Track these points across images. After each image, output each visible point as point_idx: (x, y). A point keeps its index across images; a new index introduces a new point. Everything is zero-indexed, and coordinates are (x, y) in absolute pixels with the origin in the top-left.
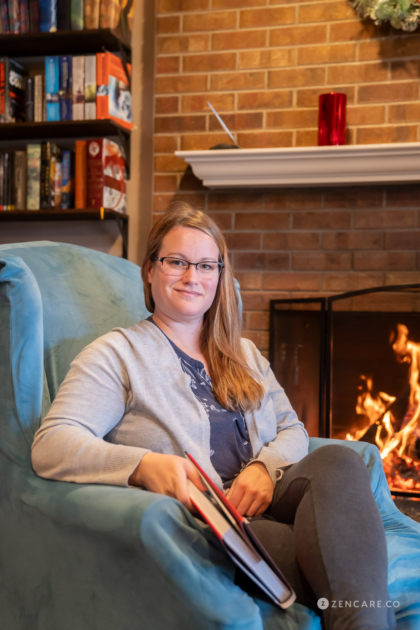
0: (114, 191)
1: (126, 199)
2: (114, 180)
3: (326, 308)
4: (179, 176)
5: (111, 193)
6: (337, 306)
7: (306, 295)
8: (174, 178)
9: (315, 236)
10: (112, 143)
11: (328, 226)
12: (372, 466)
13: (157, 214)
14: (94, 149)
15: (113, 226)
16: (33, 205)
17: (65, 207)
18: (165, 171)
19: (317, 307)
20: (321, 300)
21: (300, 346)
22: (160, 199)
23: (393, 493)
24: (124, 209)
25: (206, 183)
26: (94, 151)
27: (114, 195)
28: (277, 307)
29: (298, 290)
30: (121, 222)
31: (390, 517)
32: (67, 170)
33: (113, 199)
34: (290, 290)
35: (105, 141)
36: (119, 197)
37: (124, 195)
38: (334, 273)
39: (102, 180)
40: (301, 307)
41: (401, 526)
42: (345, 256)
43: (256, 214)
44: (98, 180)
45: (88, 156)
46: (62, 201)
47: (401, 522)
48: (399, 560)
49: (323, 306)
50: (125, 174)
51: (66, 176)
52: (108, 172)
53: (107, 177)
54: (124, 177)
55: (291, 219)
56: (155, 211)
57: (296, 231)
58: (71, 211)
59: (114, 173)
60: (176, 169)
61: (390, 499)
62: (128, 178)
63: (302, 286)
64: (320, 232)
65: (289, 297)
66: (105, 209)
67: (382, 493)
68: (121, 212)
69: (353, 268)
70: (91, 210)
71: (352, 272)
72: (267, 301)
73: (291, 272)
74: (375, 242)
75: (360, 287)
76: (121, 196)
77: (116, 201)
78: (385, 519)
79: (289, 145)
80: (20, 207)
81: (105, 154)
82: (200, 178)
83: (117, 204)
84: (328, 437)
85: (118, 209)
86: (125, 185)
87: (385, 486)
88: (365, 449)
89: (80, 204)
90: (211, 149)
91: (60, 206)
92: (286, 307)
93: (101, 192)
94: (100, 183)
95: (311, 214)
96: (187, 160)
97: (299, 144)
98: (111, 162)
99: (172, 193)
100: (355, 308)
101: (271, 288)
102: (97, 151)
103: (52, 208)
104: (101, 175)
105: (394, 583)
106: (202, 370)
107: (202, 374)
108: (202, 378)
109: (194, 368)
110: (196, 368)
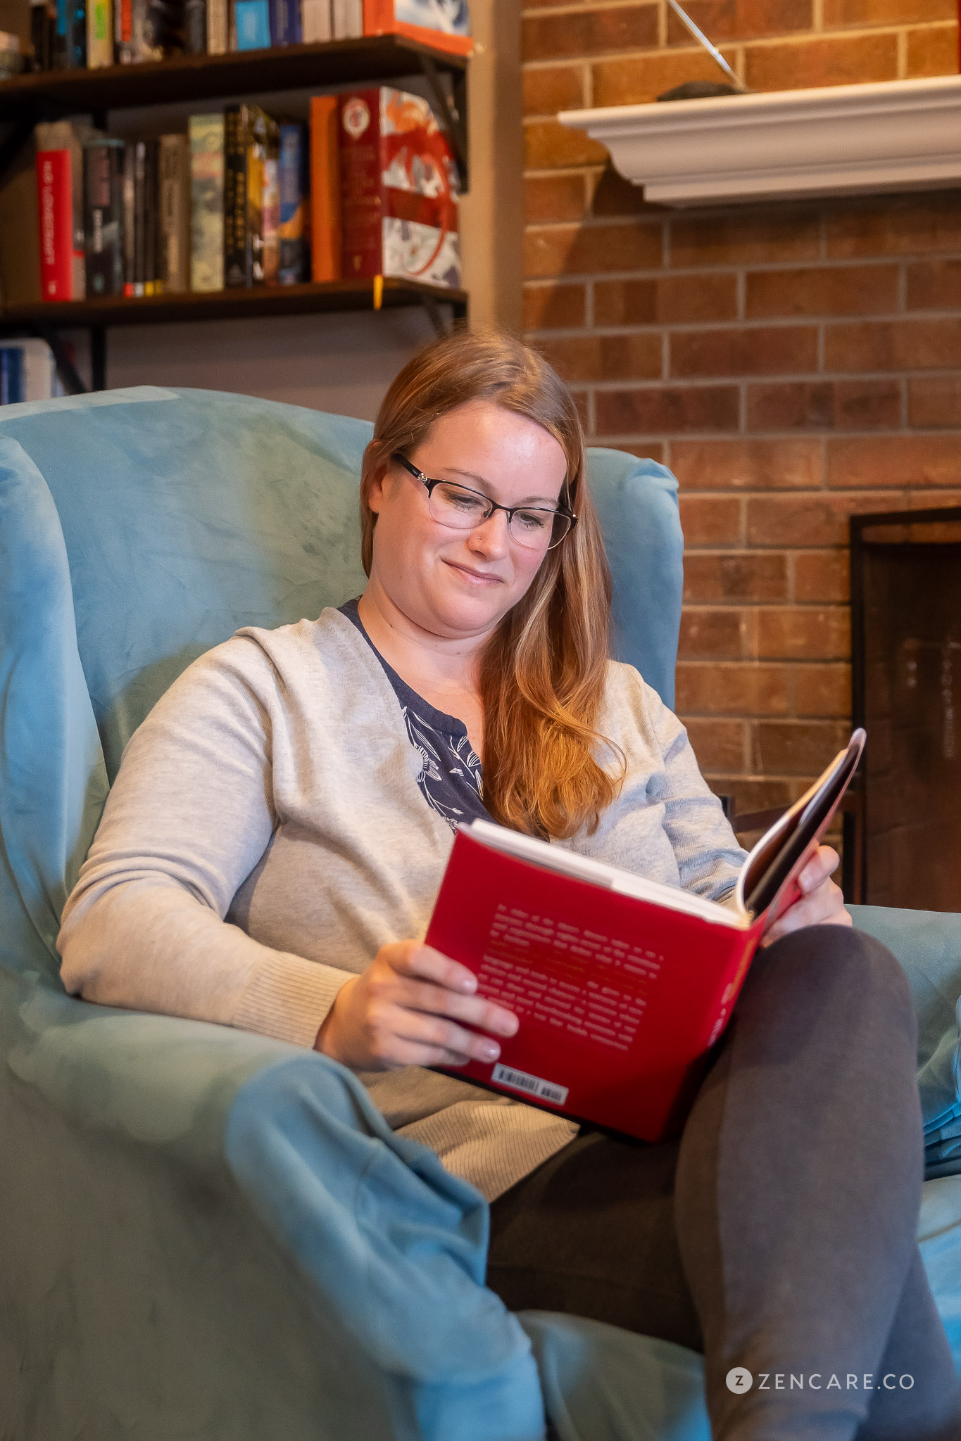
0: (417, 228)
1: (457, 247)
2: (420, 198)
4: (590, 176)
5: (406, 236)
7: (951, 498)
8: (577, 182)
10: (406, 97)
13: (535, 285)
14: (356, 117)
16: (206, 279)
17: (289, 278)
18: (553, 166)
22: (541, 243)
24: (452, 274)
25: (651, 194)
26: (357, 124)
27: (416, 240)
28: (871, 534)
29: (930, 485)
30: (445, 311)
32: (291, 178)
33: (414, 252)
34: (905, 487)
35: (386, 95)
36: (433, 242)
37: (451, 237)
39: (378, 201)
43: (801, 273)
44: (368, 201)
45: (342, 137)
46: (282, 265)
50: (453, 180)
51: (291, 195)
52: (396, 177)
53: (394, 192)
54: (449, 187)
55: (902, 283)
56: (530, 277)
57: (917, 316)
58: (305, 289)
59: (414, 180)
60: (582, 158)
62: (464, 188)
63: (938, 472)
65: (903, 507)
66: (387, 280)
68: (443, 284)
70: (349, 285)
72: (842, 518)
73: (908, 433)
76: (442, 240)
77: (424, 255)
79: (889, 73)
80: (175, 285)
81: (387, 126)
82: (636, 182)
83: (430, 263)
85: (430, 277)
86: (454, 208)
89: (325, 269)
90: (661, 99)
91: (276, 277)
92: (895, 534)
93: (376, 234)
94: (374, 208)
96: (593, 134)
97: (915, 69)
98: (404, 151)
99: (574, 226)
101: (853, 481)
102: (364, 121)
103: (257, 282)
104: (376, 188)
106: (461, 740)
107: (458, 751)
108: (459, 757)
109: (440, 735)
110: (447, 734)
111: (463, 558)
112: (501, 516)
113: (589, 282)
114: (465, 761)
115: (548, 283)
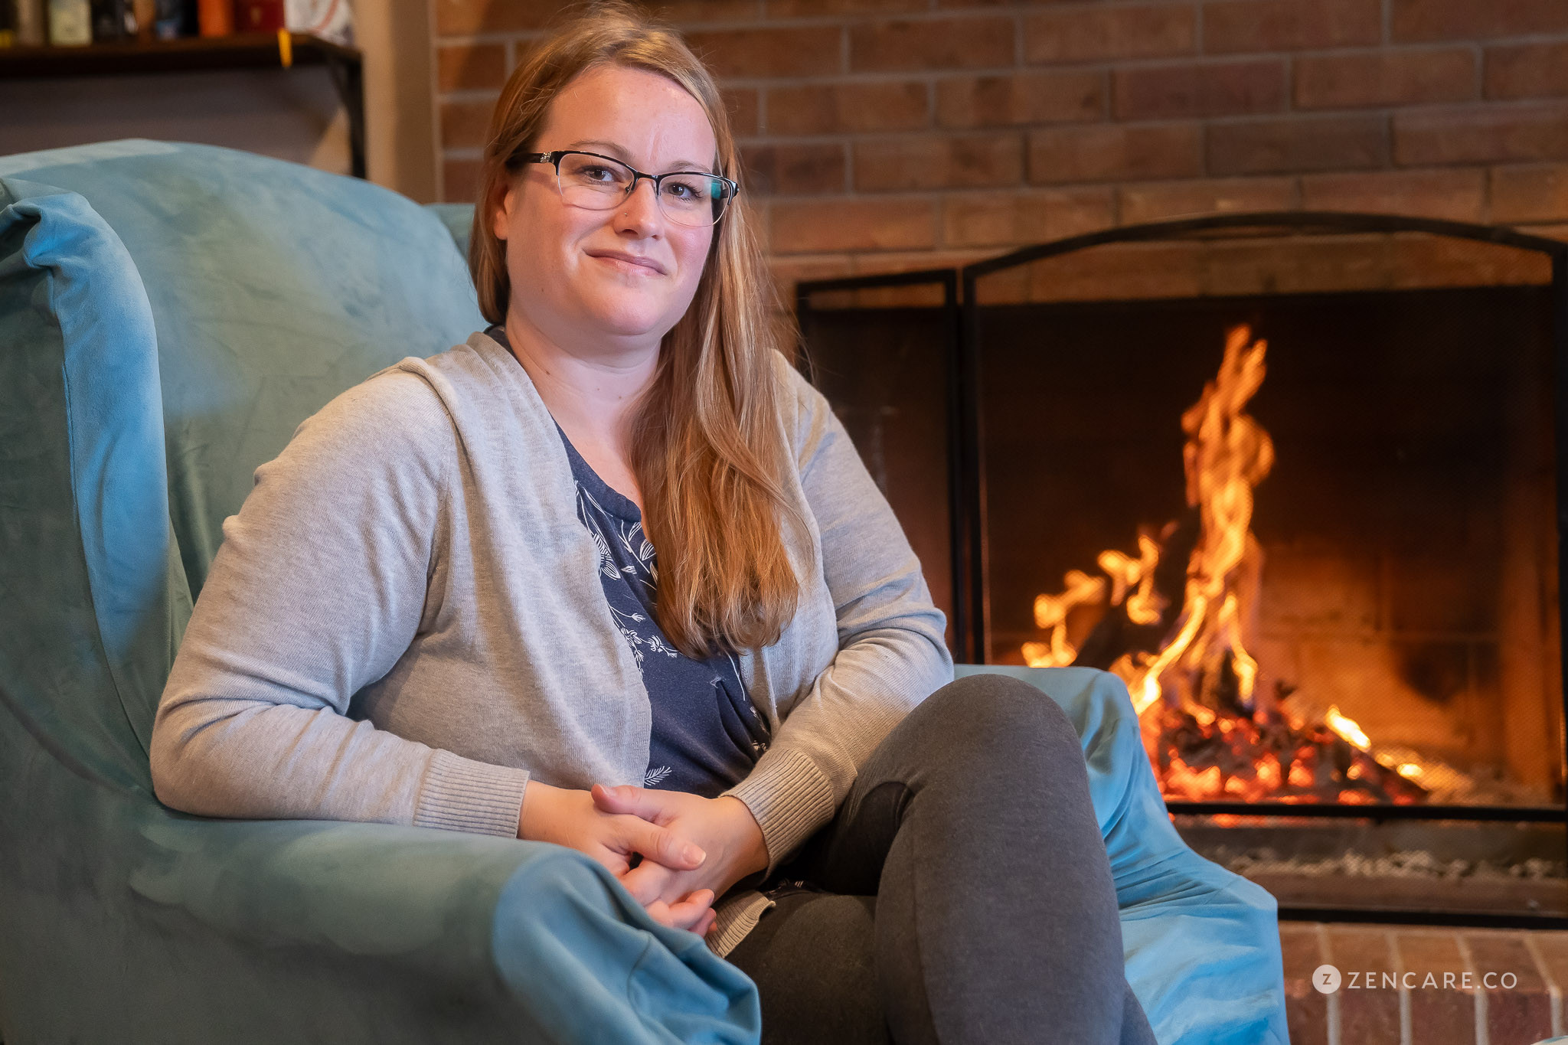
3: (960, 299)
6: (991, 292)
7: (898, 264)
9: (915, 91)
11: (951, 61)
12: (1112, 732)
13: (450, 43)
15: (320, 83)
16: (70, 30)
17: (168, 32)
19: (933, 296)
20: (943, 276)
21: (888, 411)
23: (1173, 808)
24: (347, 31)
28: (818, 301)
29: (876, 250)
30: (342, 72)
31: (1166, 867)
34: (853, 252)
38: (975, 197)
40: (886, 298)
41: (1197, 888)
42: (1005, 145)
43: (740, 35)
46: (158, 16)
47: (1196, 878)
48: (1194, 978)
49: (950, 293)
55: (845, 44)
56: (444, 34)
57: (862, 78)
58: (190, 44)
61: (1165, 822)
63: (887, 236)
64: (928, 77)
65: (849, 272)
66: (294, 36)
67: (1140, 804)
68: (340, 41)
69: (1028, 177)
70: (247, 40)
71: (1027, 192)
72: (788, 285)
73: (852, 198)
74: (1089, 101)
75: (1052, 233)
77: (323, 8)
78: (1152, 874)
80: (28, 34)
83: (328, 18)
84: (979, 660)
85: (330, 31)
87: (1147, 786)
88: (1090, 686)
89: (215, 21)
91: (152, 30)
92: (842, 300)
95: (902, 27)
100: (1040, 294)
101: (799, 246)
103: (131, 37)
105: (1182, 1039)
106: (634, 527)
107: (630, 540)
108: (630, 550)
109: (610, 518)
110: (618, 517)
111: (609, 242)
112: (647, 187)
113: (509, 40)
114: (638, 554)
115: (464, 42)
